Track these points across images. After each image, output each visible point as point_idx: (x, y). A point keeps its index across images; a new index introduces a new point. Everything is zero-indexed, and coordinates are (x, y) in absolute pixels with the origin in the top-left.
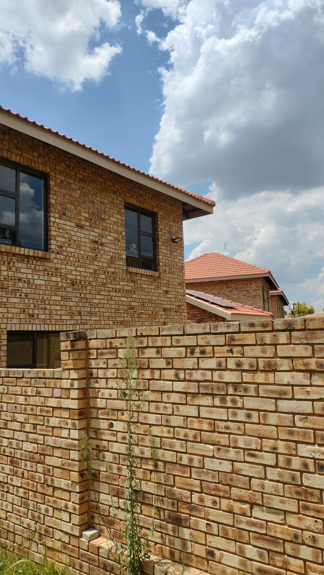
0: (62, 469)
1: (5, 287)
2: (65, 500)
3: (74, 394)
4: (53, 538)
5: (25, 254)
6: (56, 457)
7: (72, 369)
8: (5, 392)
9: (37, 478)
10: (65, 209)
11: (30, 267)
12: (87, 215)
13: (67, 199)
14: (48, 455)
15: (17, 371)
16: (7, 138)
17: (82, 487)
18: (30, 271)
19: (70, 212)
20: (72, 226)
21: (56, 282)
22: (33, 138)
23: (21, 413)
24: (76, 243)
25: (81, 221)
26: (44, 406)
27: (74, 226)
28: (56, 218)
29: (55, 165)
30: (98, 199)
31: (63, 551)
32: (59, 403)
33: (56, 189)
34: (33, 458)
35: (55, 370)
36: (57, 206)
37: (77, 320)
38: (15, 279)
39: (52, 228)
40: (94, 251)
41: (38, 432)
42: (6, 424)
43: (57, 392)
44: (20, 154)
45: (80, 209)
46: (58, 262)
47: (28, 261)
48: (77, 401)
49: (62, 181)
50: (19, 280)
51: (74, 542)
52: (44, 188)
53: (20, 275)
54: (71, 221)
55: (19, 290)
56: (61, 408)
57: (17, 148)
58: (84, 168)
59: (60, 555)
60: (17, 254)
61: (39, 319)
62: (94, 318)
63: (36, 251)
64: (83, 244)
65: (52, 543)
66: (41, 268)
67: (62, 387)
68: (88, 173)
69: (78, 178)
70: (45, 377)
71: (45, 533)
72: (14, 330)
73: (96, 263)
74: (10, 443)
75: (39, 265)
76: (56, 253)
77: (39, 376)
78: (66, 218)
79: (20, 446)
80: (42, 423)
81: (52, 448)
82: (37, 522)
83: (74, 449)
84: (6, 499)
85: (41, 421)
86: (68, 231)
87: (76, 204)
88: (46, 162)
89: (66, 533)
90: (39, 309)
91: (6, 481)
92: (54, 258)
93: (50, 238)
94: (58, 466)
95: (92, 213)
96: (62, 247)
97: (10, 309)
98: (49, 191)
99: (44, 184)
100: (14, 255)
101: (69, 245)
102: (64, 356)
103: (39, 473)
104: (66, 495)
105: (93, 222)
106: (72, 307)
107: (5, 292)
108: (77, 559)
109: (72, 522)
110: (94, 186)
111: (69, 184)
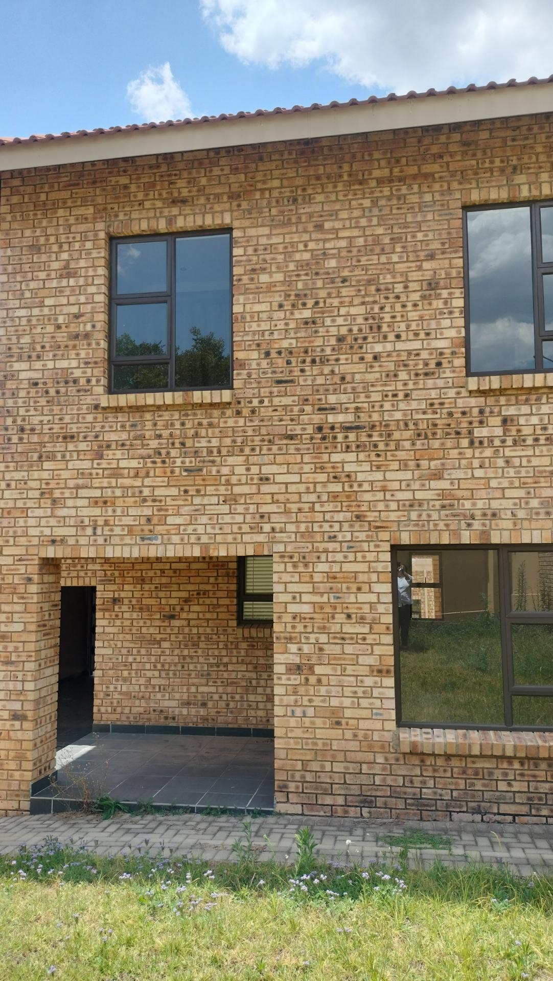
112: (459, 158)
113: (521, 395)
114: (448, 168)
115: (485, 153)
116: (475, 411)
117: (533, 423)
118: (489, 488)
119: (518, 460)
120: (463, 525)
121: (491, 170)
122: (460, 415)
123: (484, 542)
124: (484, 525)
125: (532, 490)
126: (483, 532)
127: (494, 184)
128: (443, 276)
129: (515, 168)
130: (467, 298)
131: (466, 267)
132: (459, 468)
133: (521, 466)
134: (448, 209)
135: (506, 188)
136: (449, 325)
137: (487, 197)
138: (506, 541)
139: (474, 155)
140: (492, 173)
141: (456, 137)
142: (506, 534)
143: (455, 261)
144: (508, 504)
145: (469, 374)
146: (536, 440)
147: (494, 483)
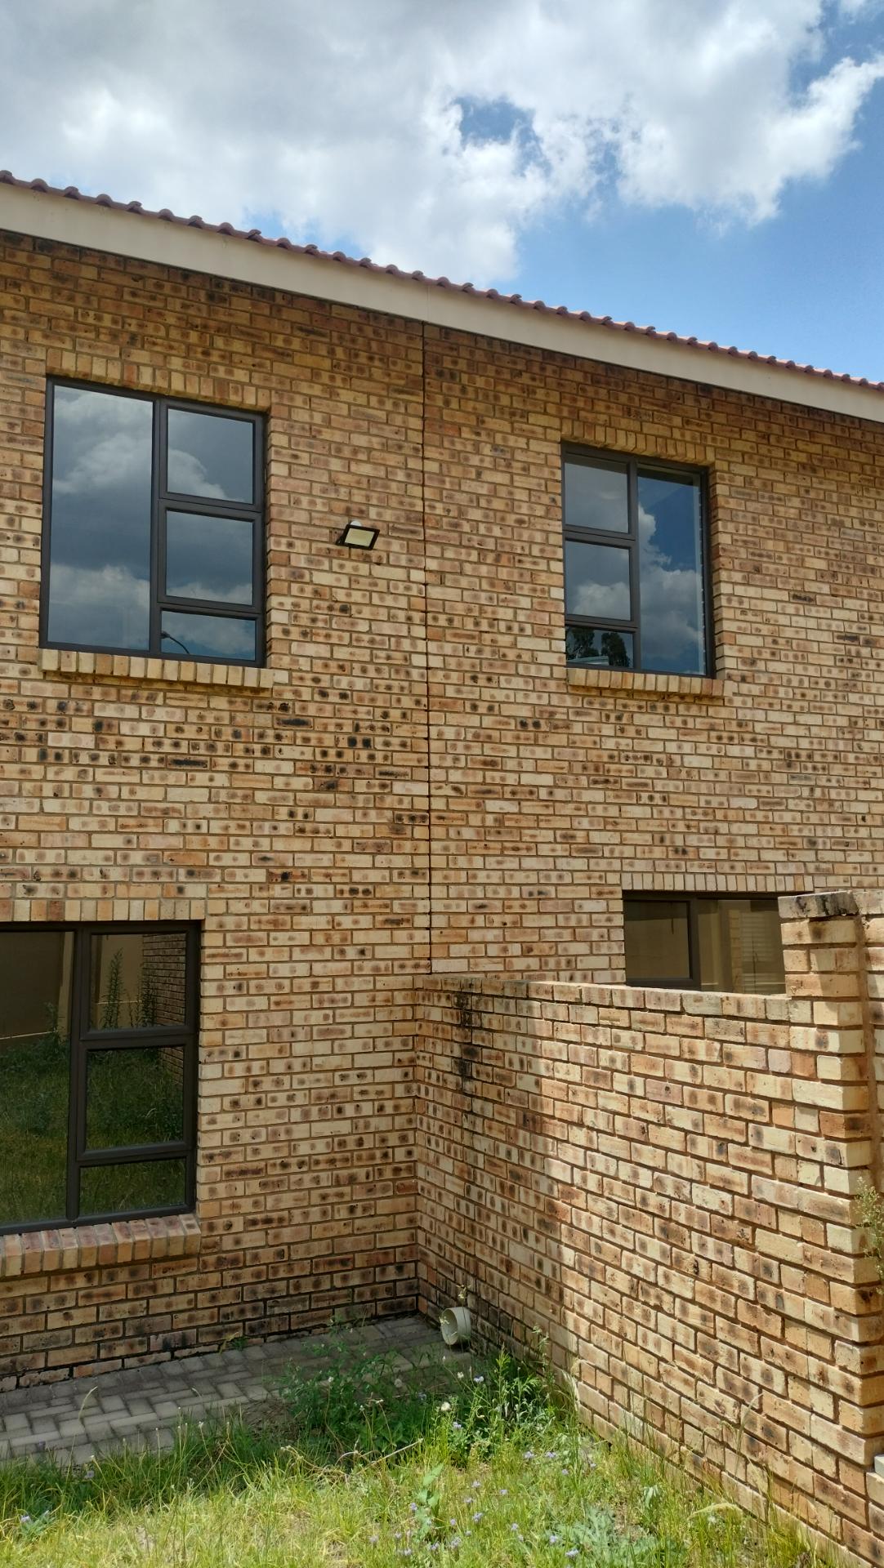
0: (806, 1270)
1: (611, 779)
2: (820, 1358)
3: (831, 1068)
4: (787, 1453)
5: (659, 689)
6: (785, 1234)
7: (818, 999)
8: (639, 1047)
9: (736, 1284)
10: (761, 555)
11: (672, 723)
12: (821, 565)
13: (765, 527)
14: (764, 1228)
15: (666, 994)
16: (603, 392)
17: (869, 1329)
18: (672, 734)
19: (774, 563)
20: (782, 601)
21: (742, 758)
22: (668, 378)
23: (682, 1106)
24: (794, 647)
25: (807, 584)
26: (745, 1094)
27: (786, 598)
28: (735, 583)
29: (730, 439)
30: (854, 512)
31: (819, 1494)
32: (785, 1088)
33: (732, 504)
34: (723, 1230)
35: (768, 997)
36: (737, 551)
37: (804, 863)
38: (635, 758)
39: (726, 613)
40: (848, 665)
41: (733, 1162)
42: (644, 1131)
43: (780, 1060)
44: (638, 428)
45: (801, 550)
46: (744, 702)
47: (667, 708)
48: (840, 1089)
49: (748, 481)
50: (646, 758)
51: (849, 1476)
52: (701, 508)
53: (647, 746)
54: (777, 588)
55: (646, 785)
56: (792, 1103)
57: (629, 413)
58: (810, 432)
59: (812, 1506)
60: (639, 691)
61: (700, 859)
62: (854, 857)
63: (686, 680)
64: (815, 645)
65: (786, 1467)
66: (700, 723)
67: (793, 1045)
68: (823, 445)
69: (794, 464)
70: (742, 1015)
71: (766, 1435)
72: (640, 888)
73: (853, 698)
74: (659, 1181)
75: (695, 717)
76: (739, 679)
77: (726, 1012)
78: (761, 580)
79: (686, 1191)
80: (742, 1139)
81: (773, 1210)
82: (741, 1402)
83: (837, 1219)
84: (656, 1325)
85: (740, 1132)
86: (770, 615)
87: (790, 536)
88: (703, 437)
89: (827, 1449)
90: (699, 833)
91: (652, 1279)
92: (734, 694)
93: (720, 640)
94: (794, 1260)
95: (836, 555)
96: (753, 662)
97: (626, 835)
98: (713, 514)
99: (701, 497)
100: (631, 693)
101: (773, 654)
102: (793, 961)
103: (740, 1271)
104: (821, 1346)
105: (840, 581)
106: (790, 827)
107: (614, 790)
108: (863, 1527)
109: (843, 1421)
110: (839, 479)
111: (769, 485)
112: (46, 295)
113: (125, 687)
114: (27, 307)
115: (88, 301)
116: (52, 705)
117: (141, 733)
118: (68, 830)
119: (115, 789)
120: (20, 890)
121: (97, 330)
122: (25, 709)
123: (53, 918)
124: (55, 890)
125: (134, 837)
126: (54, 903)
127: (99, 352)
128: (9, 477)
129: (133, 338)
130: (46, 520)
131: (48, 471)
132: (20, 795)
133: (119, 798)
134: (24, 371)
135: (118, 364)
136: (16, 558)
137: (87, 370)
138: (88, 916)
139: (71, 298)
140: (98, 336)
141: (44, 261)
142: (90, 906)
143: (29, 458)
144: (96, 857)
145: (44, 643)
146: (145, 760)
147: (75, 824)
